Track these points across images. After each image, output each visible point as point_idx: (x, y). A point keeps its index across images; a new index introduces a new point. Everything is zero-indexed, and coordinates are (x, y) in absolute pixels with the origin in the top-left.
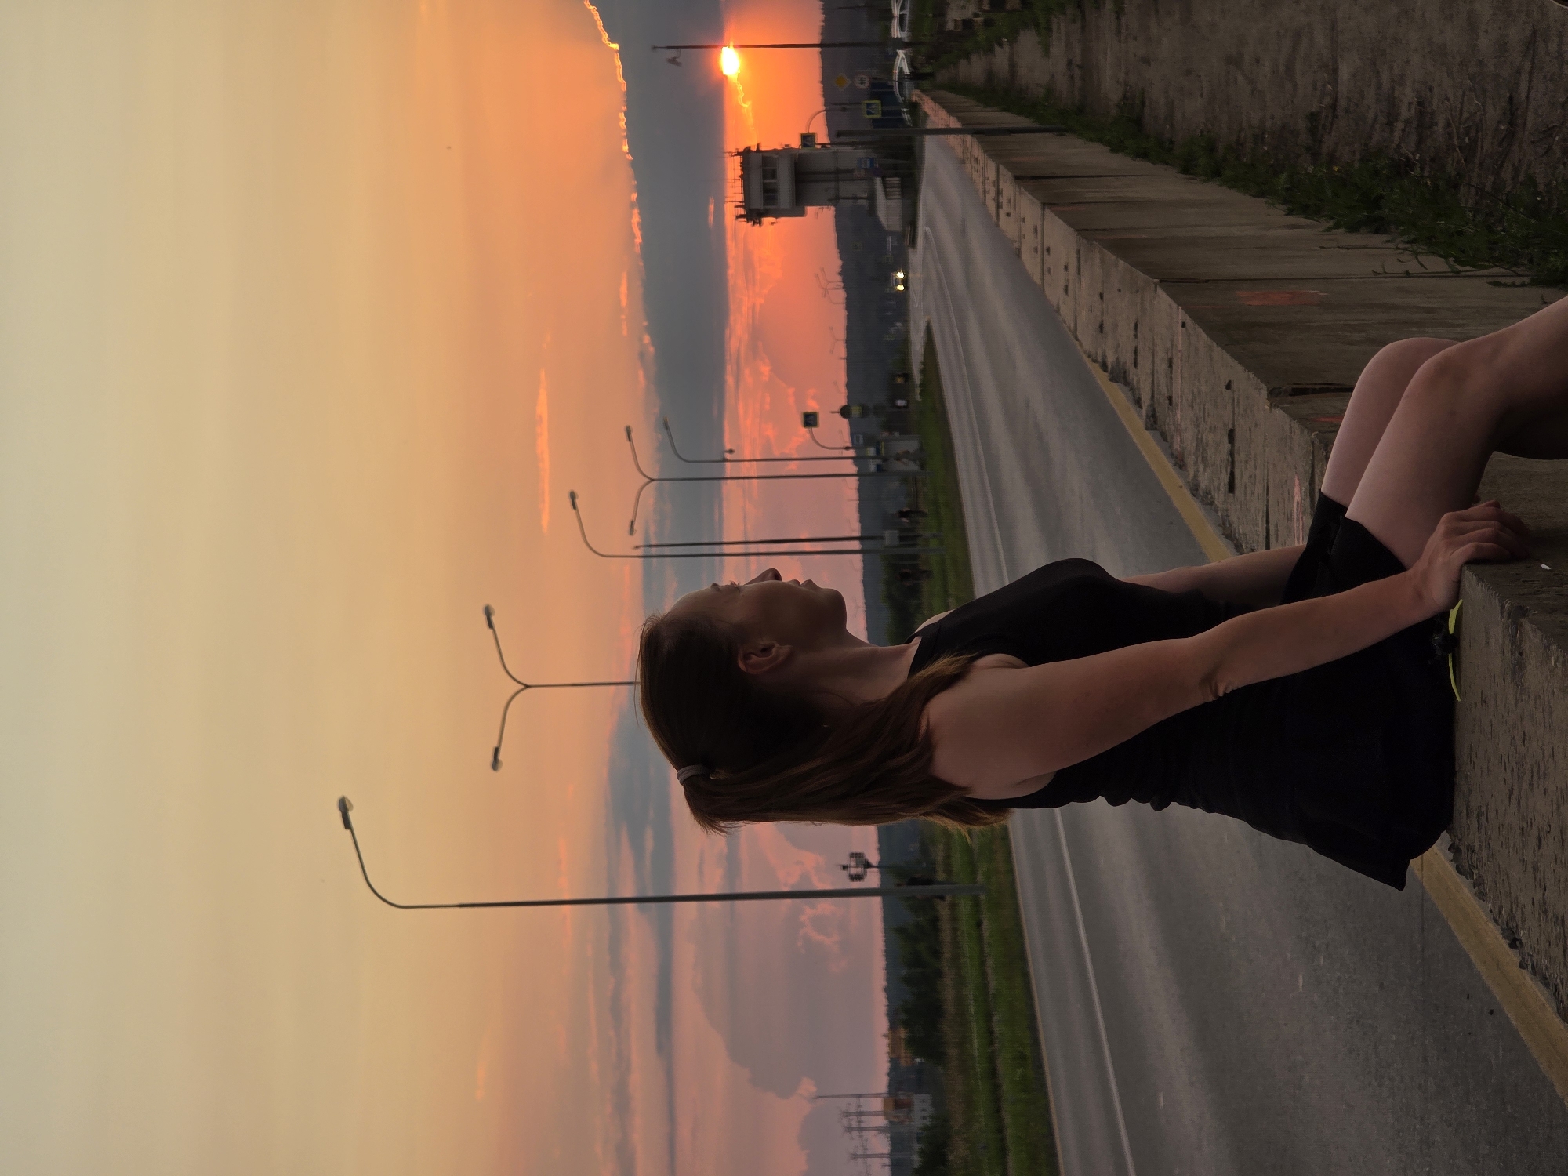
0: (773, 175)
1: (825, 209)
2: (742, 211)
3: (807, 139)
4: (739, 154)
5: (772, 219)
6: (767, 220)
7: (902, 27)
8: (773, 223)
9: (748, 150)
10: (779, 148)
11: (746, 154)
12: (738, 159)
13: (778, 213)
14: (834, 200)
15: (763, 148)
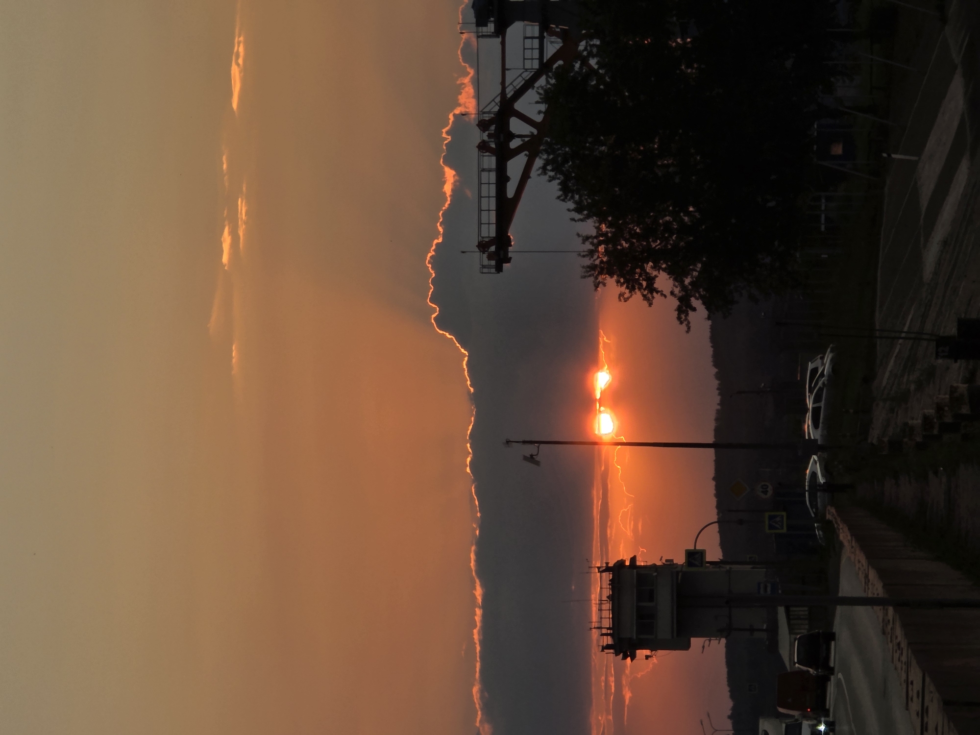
0: (651, 596)
1: (714, 642)
2: (609, 640)
3: (694, 556)
4: (608, 569)
5: (647, 652)
6: (641, 653)
7: (816, 425)
8: (647, 657)
9: (620, 564)
10: (659, 563)
11: (618, 571)
12: (607, 576)
13: (654, 646)
14: (726, 631)
15: (640, 563)
